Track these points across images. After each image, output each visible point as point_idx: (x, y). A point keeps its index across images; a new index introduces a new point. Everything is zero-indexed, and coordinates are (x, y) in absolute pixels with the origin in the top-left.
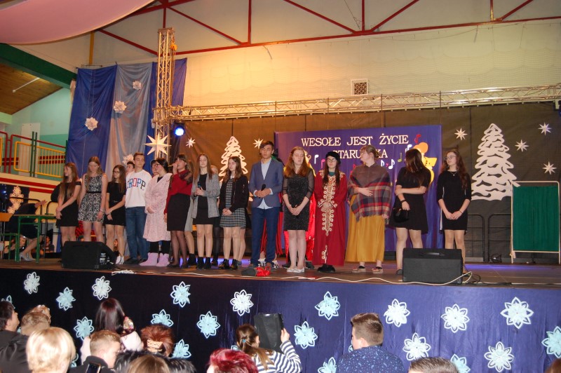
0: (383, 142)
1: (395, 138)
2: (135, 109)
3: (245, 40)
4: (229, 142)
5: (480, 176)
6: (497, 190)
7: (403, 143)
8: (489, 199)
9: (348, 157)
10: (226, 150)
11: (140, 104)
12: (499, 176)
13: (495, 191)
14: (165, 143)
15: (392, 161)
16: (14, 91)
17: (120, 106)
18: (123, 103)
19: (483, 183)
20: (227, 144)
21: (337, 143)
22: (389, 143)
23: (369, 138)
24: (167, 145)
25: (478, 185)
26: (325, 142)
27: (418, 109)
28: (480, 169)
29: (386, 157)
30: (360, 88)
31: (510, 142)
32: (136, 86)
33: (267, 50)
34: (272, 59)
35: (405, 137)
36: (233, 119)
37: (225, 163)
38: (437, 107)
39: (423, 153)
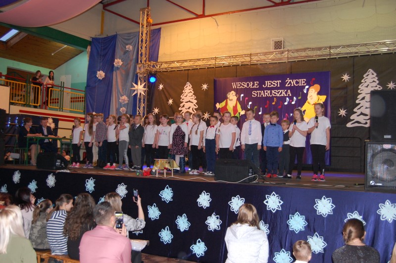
0: (288, 84)
1: (297, 81)
2: (128, 64)
3: (201, 13)
4: (186, 86)
5: (360, 108)
7: (302, 85)
8: (366, 126)
9: (264, 96)
10: (183, 91)
11: (131, 61)
14: (144, 87)
15: (295, 98)
16: (53, 54)
17: (118, 62)
18: (120, 60)
19: (362, 114)
20: (185, 88)
21: (256, 86)
22: (292, 85)
23: (279, 81)
24: (145, 89)
25: (358, 116)
26: (248, 85)
27: (315, 60)
28: (360, 103)
29: (290, 95)
30: (278, 45)
31: (382, 83)
32: (129, 48)
33: (215, 19)
34: (218, 25)
35: (303, 81)
36: (188, 70)
37: (183, 101)
38: (329, 57)
39: (316, 93)
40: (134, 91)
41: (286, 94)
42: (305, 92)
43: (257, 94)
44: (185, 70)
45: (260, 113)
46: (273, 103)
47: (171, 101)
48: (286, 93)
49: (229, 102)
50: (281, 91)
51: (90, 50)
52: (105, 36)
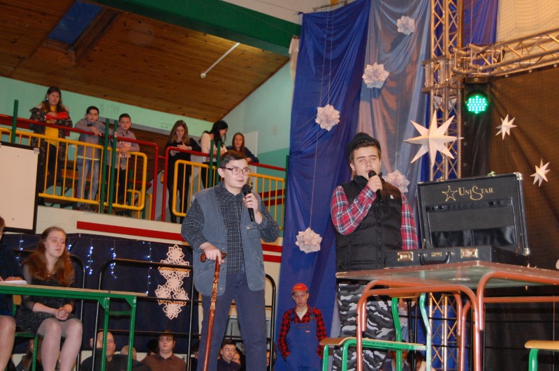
11: (413, 63)
14: (451, 131)
16: (203, 75)
17: (375, 73)
18: (382, 66)
24: (454, 139)
32: (404, 26)
40: (416, 147)
47: (541, 172)
51: (297, 50)
52: (341, 5)
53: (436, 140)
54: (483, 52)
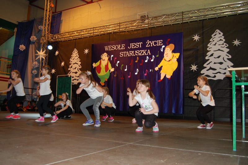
0: (148, 45)
1: (155, 42)
4: (73, 52)
5: (209, 64)
6: (220, 73)
7: (160, 45)
8: (215, 79)
9: (129, 56)
10: (72, 56)
12: (221, 63)
13: (219, 74)
14: (46, 53)
15: (153, 56)
17: (33, 38)
18: (35, 37)
19: (211, 68)
20: (73, 53)
21: (123, 48)
22: (152, 46)
23: (140, 43)
25: (207, 70)
26: (117, 47)
27: (170, 25)
28: (208, 60)
29: (150, 54)
31: (228, 41)
32: (41, 28)
33: (99, 3)
34: (101, 8)
35: (160, 41)
36: (76, 39)
37: (71, 63)
38: (182, 22)
39: (171, 51)
40: (37, 56)
41: (147, 54)
42: (162, 51)
43: (124, 54)
44: (73, 39)
45: (126, 70)
46: (136, 61)
47: (63, 64)
48: (146, 52)
49: (102, 61)
50: (142, 51)
51: (16, 31)
52: (28, 21)
53: (41, 55)
54: (53, 36)
